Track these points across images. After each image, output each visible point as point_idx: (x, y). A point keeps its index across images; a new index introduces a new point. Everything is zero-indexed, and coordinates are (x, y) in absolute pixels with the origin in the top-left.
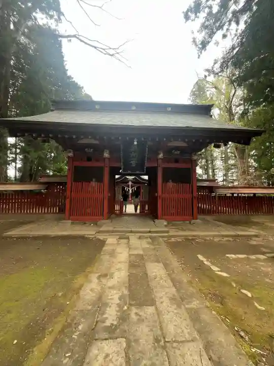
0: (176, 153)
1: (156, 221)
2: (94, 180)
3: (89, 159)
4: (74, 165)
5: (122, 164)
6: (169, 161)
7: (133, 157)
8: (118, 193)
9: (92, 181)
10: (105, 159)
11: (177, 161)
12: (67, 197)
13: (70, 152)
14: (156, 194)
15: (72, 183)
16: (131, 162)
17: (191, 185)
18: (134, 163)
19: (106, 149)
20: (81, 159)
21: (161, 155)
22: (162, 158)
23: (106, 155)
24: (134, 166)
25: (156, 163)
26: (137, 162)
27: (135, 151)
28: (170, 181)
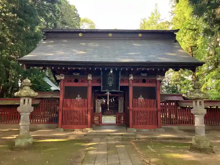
0: (143, 75)
1: (129, 129)
2: (79, 96)
3: (76, 81)
4: (65, 86)
5: (102, 84)
6: (138, 81)
7: (110, 80)
8: (97, 106)
9: (77, 97)
10: (88, 80)
11: (144, 81)
12: (60, 110)
13: (62, 76)
14: (128, 107)
15: (63, 100)
16: (108, 83)
17: (156, 100)
18: (110, 84)
19: (90, 74)
20: (71, 81)
21: (132, 78)
22: (133, 79)
23: (90, 78)
24: (111, 85)
25: (128, 83)
26: (113, 83)
27: (111, 76)
28: (141, 96)
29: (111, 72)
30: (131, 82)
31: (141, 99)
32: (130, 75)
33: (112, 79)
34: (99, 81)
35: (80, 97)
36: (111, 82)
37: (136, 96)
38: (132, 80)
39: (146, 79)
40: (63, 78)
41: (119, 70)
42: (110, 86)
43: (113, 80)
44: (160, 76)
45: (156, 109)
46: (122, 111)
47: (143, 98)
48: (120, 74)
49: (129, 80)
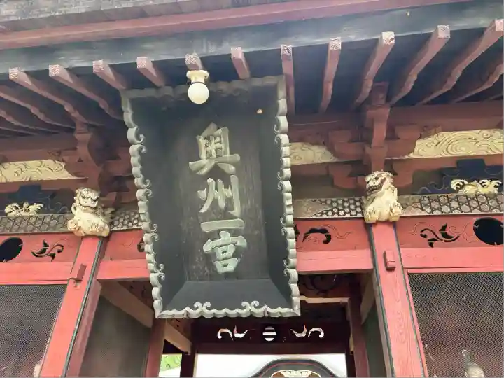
10: (80, 242)
16: (207, 247)
18: (223, 250)
24: (231, 266)
25: (367, 252)
26: (241, 242)
27: (217, 173)
30: (385, 240)
32: (371, 180)
33: (229, 201)
36: (225, 237)
38: (393, 224)
39: (500, 210)
42: (220, 268)
43: (236, 211)
48: (285, 138)
49: (368, 227)
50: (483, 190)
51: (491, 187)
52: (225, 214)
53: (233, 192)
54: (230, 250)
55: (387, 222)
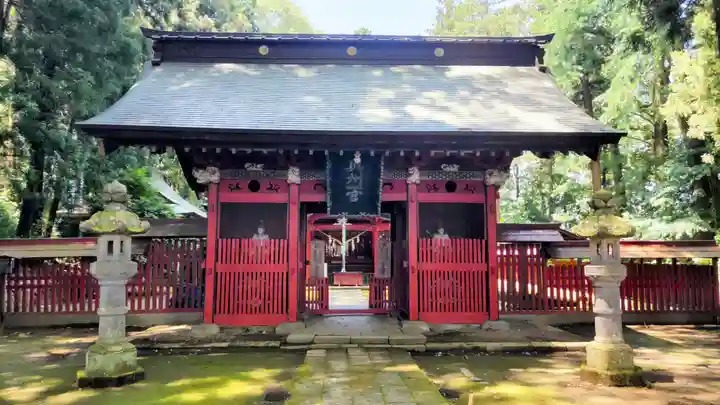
0: (448, 169)
1: (406, 324)
2: (261, 230)
3: (254, 186)
4: (221, 200)
5: (329, 197)
6: (432, 187)
7: (353, 183)
10: (289, 185)
11: (451, 187)
12: (207, 271)
13: (214, 173)
14: (405, 265)
15: (217, 241)
16: (348, 194)
17: (484, 241)
18: (354, 195)
19: (294, 165)
20: (237, 187)
21: (415, 176)
22: (418, 182)
23: (294, 176)
24: (356, 200)
25: (405, 194)
26: (361, 193)
27: (356, 172)
28: (441, 231)
29: (358, 160)
30: (412, 189)
31: (442, 237)
32: (411, 170)
33: (358, 181)
34: (320, 186)
35: (265, 233)
36: (355, 191)
37: (427, 230)
39: (456, 179)
40: (215, 178)
41: (378, 156)
42: (352, 200)
43: (360, 184)
44: (496, 173)
45: (483, 267)
46: (387, 275)
47: (446, 236)
48: (382, 168)
49: (407, 184)
50: (452, 169)
51: (455, 168)
52: (357, 184)
53: (360, 178)
54: (356, 195)
55: (415, 183)
